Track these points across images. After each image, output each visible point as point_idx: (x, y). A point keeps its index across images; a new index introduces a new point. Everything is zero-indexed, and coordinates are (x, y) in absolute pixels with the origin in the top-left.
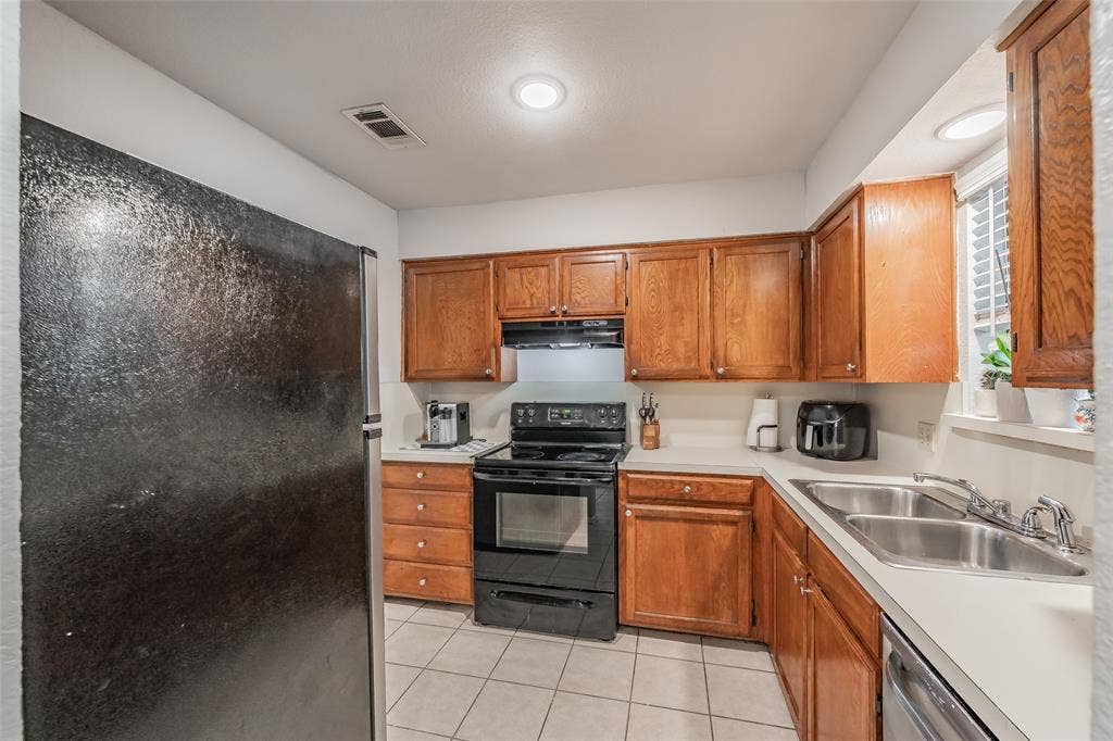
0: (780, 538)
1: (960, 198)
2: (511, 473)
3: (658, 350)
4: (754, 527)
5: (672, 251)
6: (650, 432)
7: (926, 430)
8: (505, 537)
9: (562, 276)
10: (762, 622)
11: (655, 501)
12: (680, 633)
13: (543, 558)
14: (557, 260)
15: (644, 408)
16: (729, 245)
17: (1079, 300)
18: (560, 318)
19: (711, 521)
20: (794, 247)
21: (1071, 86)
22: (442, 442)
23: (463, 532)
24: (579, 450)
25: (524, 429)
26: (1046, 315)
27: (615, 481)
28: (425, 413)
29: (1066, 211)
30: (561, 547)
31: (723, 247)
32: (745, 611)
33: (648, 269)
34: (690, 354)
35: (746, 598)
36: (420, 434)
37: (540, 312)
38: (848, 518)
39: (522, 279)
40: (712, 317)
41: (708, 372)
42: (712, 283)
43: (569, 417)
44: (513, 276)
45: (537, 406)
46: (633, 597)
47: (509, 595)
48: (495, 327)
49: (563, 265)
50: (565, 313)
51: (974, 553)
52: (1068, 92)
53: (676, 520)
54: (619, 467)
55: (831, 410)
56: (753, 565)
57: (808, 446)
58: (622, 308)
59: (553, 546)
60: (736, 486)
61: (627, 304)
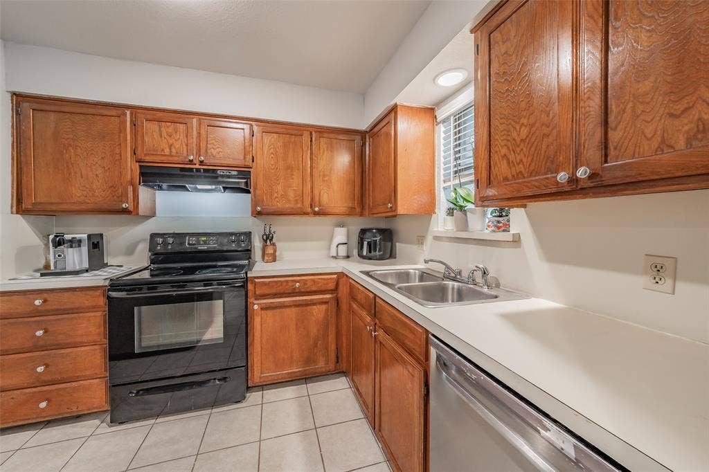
0: (355, 306)
1: (438, 120)
2: (149, 289)
3: (276, 195)
4: (338, 303)
5: (286, 128)
6: (270, 250)
7: (421, 240)
8: (144, 344)
9: (199, 133)
10: (342, 360)
11: (275, 295)
12: (292, 381)
13: (180, 354)
14: (195, 120)
15: (265, 234)
16: (322, 131)
17: (508, 159)
18: (197, 166)
19: (313, 303)
20: (358, 138)
21: (506, 52)
22: (69, 269)
23: (96, 347)
24: (215, 266)
25: (162, 254)
26: (493, 168)
27: (244, 286)
28: (47, 245)
29: (502, 116)
30: (198, 341)
31: (319, 132)
32: (333, 356)
33: (268, 139)
34: (297, 198)
35: (333, 347)
36: (41, 264)
37: (179, 159)
38: (396, 287)
39: (160, 130)
40: (312, 175)
41: (309, 210)
42: (311, 154)
43: (205, 242)
44: (150, 128)
45: (175, 235)
46: (259, 365)
47: (148, 391)
48: (133, 170)
49: (200, 125)
50: (201, 163)
51: (450, 297)
52: (505, 55)
53: (290, 306)
54: (249, 275)
55: (376, 233)
56: (337, 327)
57: (365, 253)
58: (249, 163)
59: (191, 342)
60: (328, 279)
61: (253, 161)
